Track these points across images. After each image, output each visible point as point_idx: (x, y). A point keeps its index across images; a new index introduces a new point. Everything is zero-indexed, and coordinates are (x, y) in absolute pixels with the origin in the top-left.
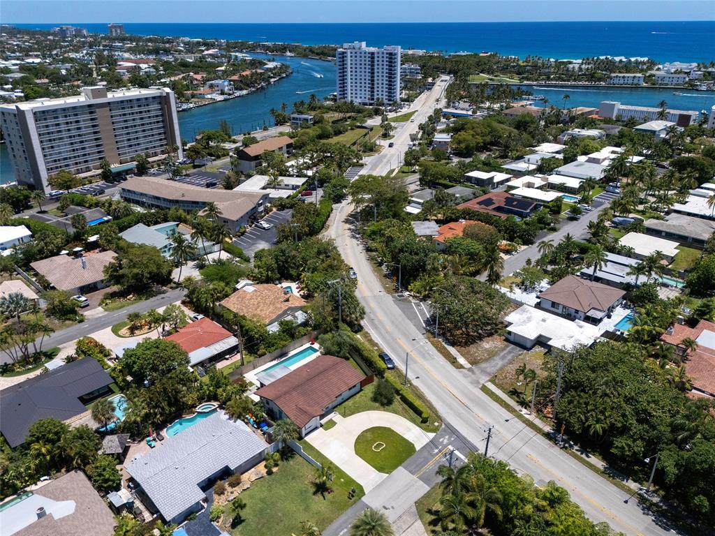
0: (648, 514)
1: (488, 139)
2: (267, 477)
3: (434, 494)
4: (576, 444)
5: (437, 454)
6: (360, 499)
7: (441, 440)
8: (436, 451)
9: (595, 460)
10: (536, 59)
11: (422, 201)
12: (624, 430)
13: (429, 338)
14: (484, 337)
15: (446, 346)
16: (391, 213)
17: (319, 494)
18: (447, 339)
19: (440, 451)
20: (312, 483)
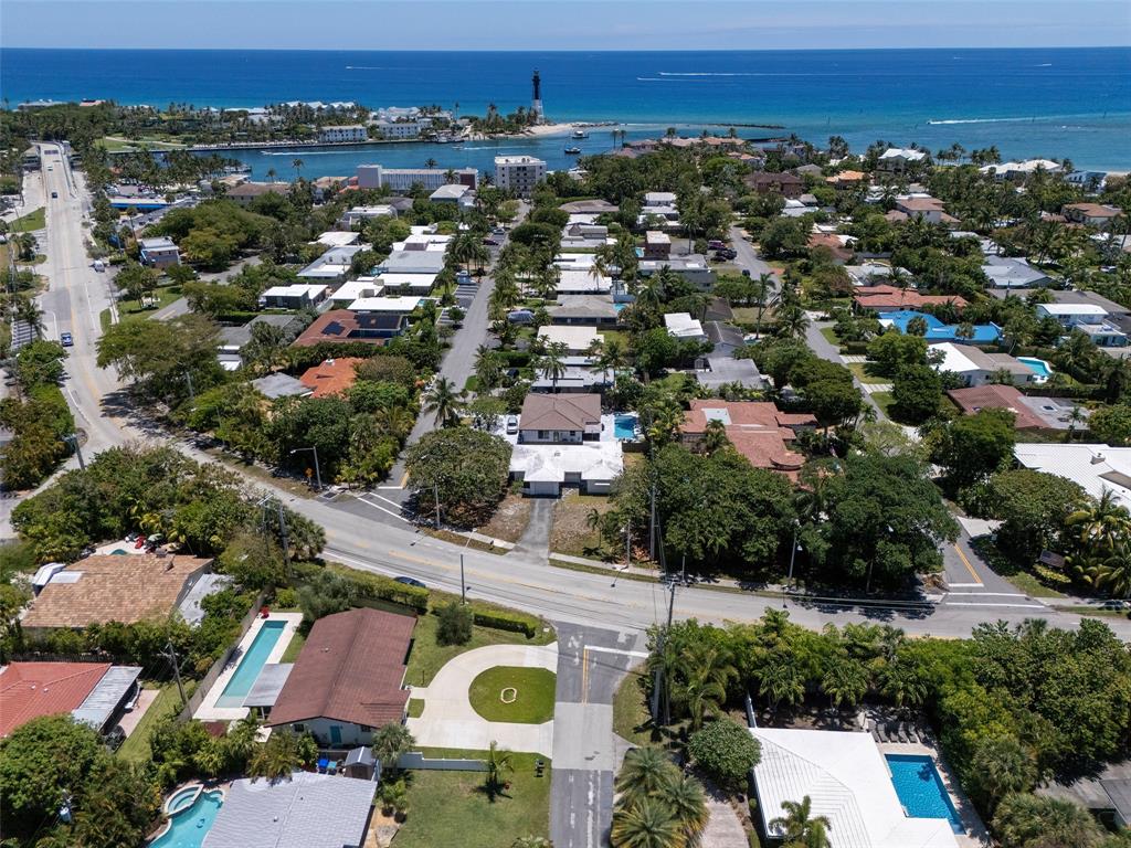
0: (810, 608)
1: (242, 237)
2: (404, 825)
3: (623, 709)
4: (696, 575)
5: (581, 663)
6: (551, 769)
7: (570, 645)
8: (577, 660)
9: (724, 582)
10: (187, 109)
11: (237, 348)
12: (749, 532)
13: (429, 534)
14: (497, 503)
15: (460, 534)
16: (209, 377)
17: (497, 798)
18: (454, 525)
19: (581, 658)
20: (474, 791)
